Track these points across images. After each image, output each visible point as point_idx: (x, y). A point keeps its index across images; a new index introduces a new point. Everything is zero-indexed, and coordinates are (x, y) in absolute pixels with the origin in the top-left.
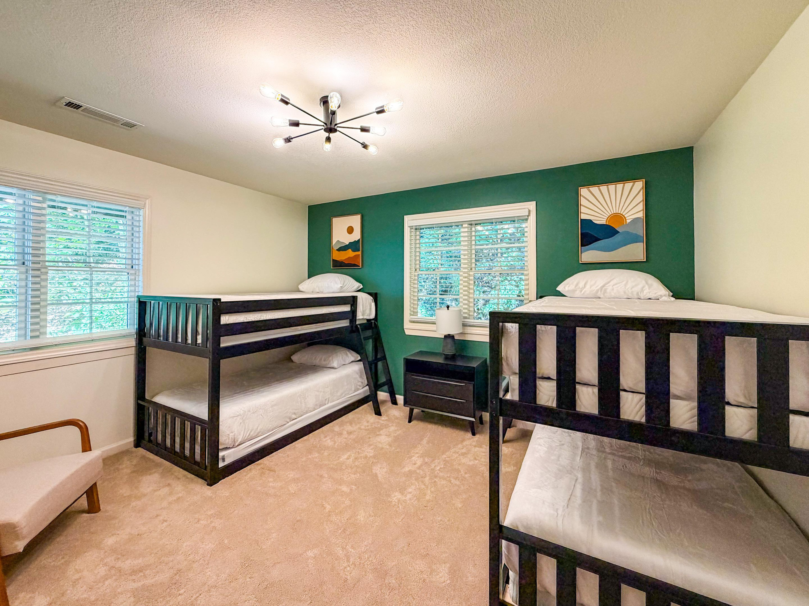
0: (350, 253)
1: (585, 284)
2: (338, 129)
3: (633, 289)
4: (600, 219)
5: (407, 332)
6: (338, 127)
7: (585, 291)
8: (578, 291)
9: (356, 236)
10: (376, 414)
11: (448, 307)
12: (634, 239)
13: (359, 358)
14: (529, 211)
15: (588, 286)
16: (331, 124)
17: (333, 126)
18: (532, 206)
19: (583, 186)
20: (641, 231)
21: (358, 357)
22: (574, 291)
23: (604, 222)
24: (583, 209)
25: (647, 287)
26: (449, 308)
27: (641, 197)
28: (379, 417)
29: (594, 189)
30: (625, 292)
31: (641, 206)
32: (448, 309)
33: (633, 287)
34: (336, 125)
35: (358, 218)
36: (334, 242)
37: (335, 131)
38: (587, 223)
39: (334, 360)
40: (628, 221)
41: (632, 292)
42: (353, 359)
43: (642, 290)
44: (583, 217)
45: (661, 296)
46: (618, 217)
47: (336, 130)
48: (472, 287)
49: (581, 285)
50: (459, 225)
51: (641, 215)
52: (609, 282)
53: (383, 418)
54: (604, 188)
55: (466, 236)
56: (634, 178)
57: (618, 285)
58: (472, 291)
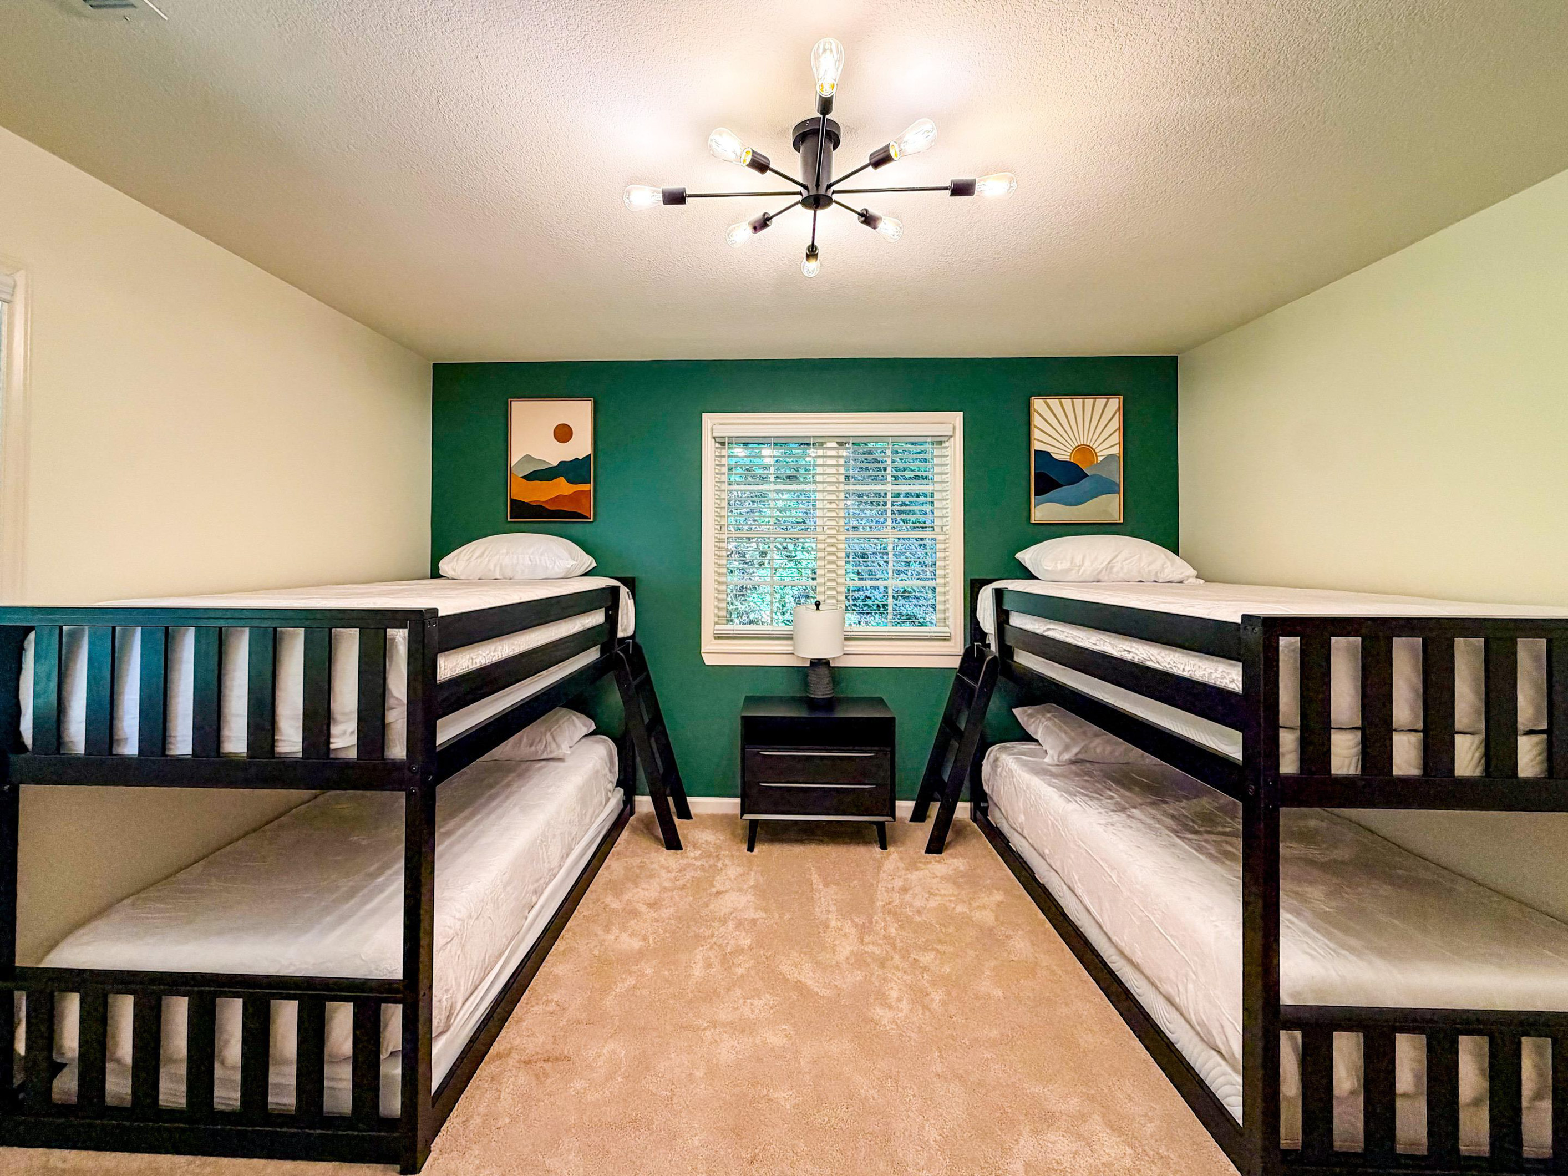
0: (562, 487)
1: (1084, 557)
2: (835, 197)
3: (1150, 568)
4: (1062, 453)
5: (709, 660)
6: (834, 192)
7: (1084, 571)
8: (1074, 572)
9: (581, 446)
10: (669, 848)
11: (818, 604)
12: (1106, 487)
13: (594, 727)
14: (954, 428)
15: (1087, 563)
16: (818, 185)
17: (822, 191)
18: (957, 418)
19: (1039, 394)
20: (1118, 477)
21: (591, 726)
22: (1068, 571)
23: (1067, 458)
24: (1036, 434)
25: (1169, 564)
26: (820, 607)
27: (1116, 423)
28: (679, 852)
29: (1054, 402)
30: (1139, 572)
31: (1117, 438)
32: (818, 609)
33: (1150, 564)
34: (829, 186)
35: (585, 407)
36: (515, 458)
37: (829, 201)
38: (1043, 456)
39: (559, 739)
40: (1100, 459)
41: (1149, 572)
42: (585, 731)
43: (1163, 568)
44: (1037, 446)
45: (1188, 577)
46: (1085, 450)
47: (831, 198)
48: (842, 563)
49: (1078, 560)
50: (819, 442)
51: (1116, 450)
52: (1116, 556)
53: (690, 853)
54: (1067, 402)
55: (832, 465)
56: (1107, 393)
57: (1129, 561)
58: (842, 572)
